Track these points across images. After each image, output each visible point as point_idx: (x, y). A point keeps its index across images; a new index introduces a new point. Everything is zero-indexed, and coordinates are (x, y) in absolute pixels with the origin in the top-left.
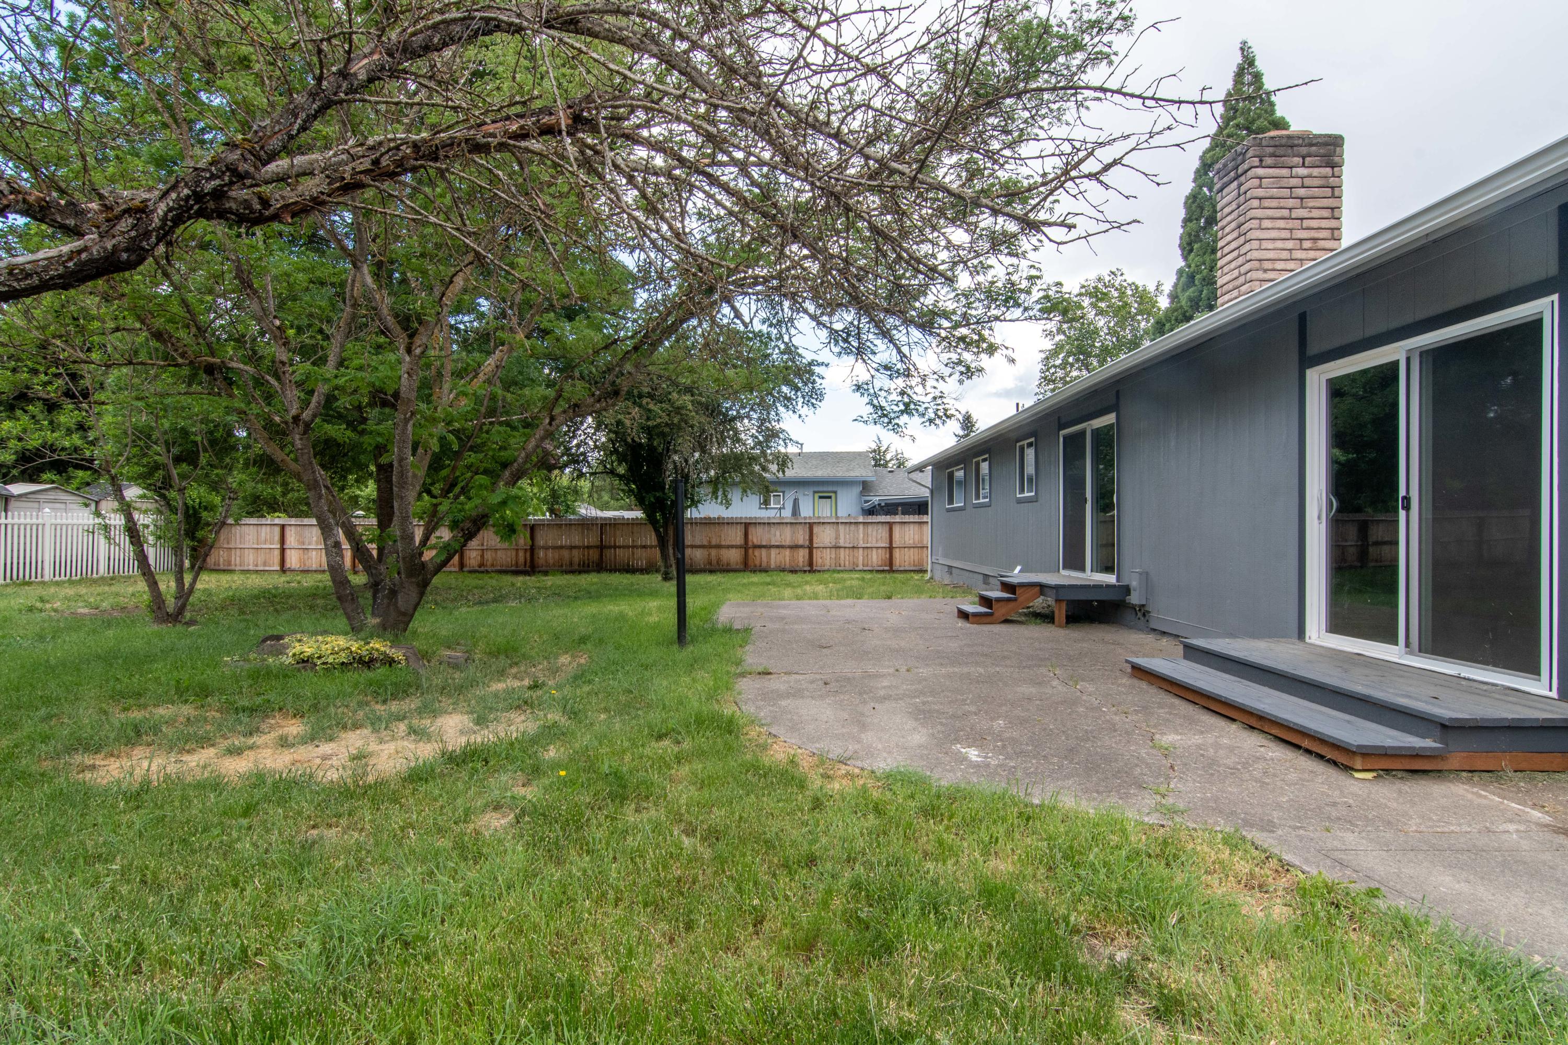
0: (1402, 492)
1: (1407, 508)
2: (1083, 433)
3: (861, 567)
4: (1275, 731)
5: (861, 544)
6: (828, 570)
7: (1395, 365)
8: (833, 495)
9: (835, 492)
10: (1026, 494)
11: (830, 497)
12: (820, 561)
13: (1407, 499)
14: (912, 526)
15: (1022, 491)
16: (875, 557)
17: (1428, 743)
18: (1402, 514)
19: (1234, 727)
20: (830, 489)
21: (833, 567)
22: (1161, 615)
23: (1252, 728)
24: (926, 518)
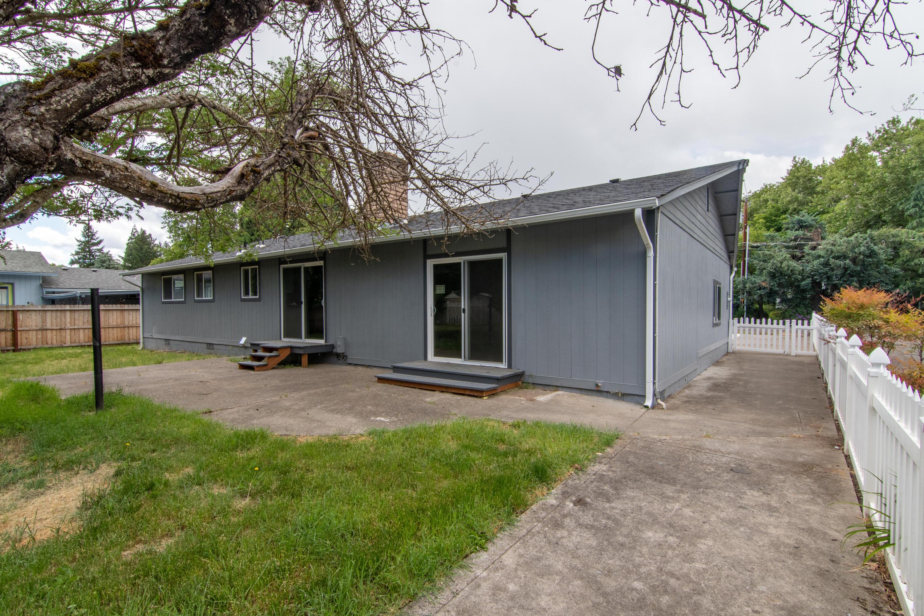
0: (463, 307)
1: (464, 312)
2: (299, 268)
3: (68, 344)
4: (454, 391)
5: (68, 326)
6: (35, 349)
7: (460, 263)
8: (10, 287)
9: (12, 284)
10: (250, 297)
11: (6, 288)
12: (25, 341)
13: (464, 310)
14: (115, 313)
15: (247, 293)
16: (82, 336)
17: (494, 385)
18: (463, 314)
19: (437, 393)
20: (6, 281)
21: (40, 345)
22: (353, 356)
23: (442, 392)
24: (140, 307)
